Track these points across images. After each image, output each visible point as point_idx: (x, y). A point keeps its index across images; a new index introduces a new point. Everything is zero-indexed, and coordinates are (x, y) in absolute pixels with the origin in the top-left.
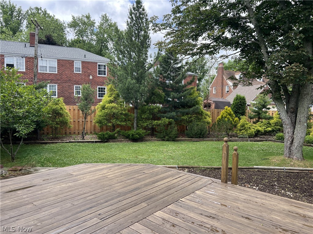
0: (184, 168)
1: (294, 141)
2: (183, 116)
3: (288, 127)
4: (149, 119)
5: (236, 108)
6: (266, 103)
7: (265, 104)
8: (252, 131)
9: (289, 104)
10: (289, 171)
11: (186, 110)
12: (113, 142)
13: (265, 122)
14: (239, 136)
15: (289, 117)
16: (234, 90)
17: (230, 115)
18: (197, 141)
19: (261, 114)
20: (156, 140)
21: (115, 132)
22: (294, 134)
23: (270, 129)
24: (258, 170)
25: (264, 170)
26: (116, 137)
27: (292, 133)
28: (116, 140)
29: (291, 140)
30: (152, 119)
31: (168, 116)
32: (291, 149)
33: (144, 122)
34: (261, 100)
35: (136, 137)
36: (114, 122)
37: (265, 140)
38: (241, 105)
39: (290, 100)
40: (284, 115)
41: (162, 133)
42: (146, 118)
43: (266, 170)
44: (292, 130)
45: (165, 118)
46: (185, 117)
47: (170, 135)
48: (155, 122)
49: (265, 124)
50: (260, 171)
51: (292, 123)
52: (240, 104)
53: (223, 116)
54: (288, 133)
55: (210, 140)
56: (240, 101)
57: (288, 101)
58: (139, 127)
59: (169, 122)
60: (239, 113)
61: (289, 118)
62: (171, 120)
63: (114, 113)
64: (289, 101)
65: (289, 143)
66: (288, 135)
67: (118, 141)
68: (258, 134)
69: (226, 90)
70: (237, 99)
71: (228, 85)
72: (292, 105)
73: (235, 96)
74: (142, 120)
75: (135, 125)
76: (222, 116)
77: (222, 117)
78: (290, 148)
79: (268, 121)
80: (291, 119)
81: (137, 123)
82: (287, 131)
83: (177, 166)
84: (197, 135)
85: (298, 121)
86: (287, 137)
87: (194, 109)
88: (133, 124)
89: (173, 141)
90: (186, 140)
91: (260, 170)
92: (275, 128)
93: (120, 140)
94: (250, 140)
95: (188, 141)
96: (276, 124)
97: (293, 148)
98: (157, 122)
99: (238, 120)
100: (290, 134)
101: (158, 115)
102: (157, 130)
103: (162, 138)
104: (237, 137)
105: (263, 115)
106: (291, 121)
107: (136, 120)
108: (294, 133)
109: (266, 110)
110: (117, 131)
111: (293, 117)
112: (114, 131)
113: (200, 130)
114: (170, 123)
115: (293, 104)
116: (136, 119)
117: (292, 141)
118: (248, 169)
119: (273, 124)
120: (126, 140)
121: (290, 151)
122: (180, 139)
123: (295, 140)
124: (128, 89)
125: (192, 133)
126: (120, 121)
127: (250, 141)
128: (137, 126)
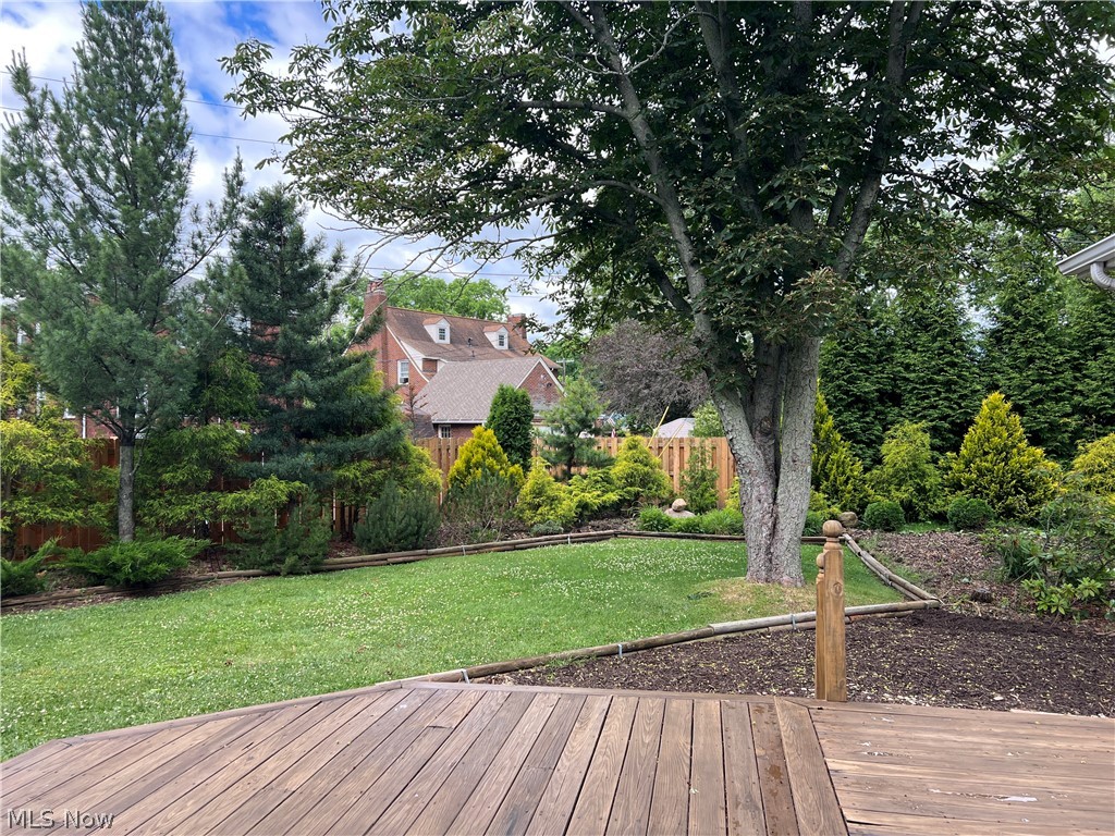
0: (494, 674)
1: (780, 527)
2: (338, 466)
3: (759, 480)
4: (198, 489)
5: (503, 430)
6: (588, 412)
7: (589, 417)
8: (568, 506)
9: (752, 407)
10: (803, 625)
11: (353, 443)
12: (26, 607)
13: (595, 475)
14: (535, 529)
15: (760, 449)
16: (430, 377)
17: (494, 455)
18: (405, 562)
19: (580, 451)
20: (239, 576)
21: (39, 557)
22: (778, 501)
23: (613, 497)
24: (726, 639)
25: (741, 634)
26: (41, 585)
27: (771, 500)
28: (43, 597)
29: (770, 524)
30: (212, 487)
31: (282, 469)
32: (772, 554)
33: (169, 502)
34: (575, 403)
35: (155, 572)
36: (22, 510)
37: (610, 534)
38: (518, 420)
39: (756, 393)
40: (747, 443)
41: (267, 545)
42: (183, 484)
43: (747, 633)
44: (770, 491)
45: (274, 478)
46: (350, 472)
47: (300, 551)
48: (229, 500)
49: (597, 482)
50: (734, 638)
51: (768, 466)
52: (515, 419)
53: (473, 460)
54: (760, 501)
55: (449, 552)
56: (516, 409)
57: (748, 398)
58: (146, 525)
59: (290, 495)
60: (513, 448)
61: (759, 452)
62: (297, 483)
63: (23, 468)
64: (752, 397)
65: (766, 532)
66: (759, 506)
67: (54, 602)
68: (586, 515)
69: (399, 376)
70: (504, 400)
71: (405, 357)
72: (762, 411)
73: (494, 392)
74: (161, 495)
75: (125, 517)
76: (468, 462)
77: (468, 468)
78: (768, 552)
79: (604, 473)
80: (765, 455)
81: (135, 509)
82: (755, 494)
83: (464, 670)
84: (405, 538)
85: (790, 459)
86: (758, 515)
87: (386, 436)
88: (113, 515)
89: (315, 572)
90: (362, 561)
91: (730, 635)
92: (628, 492)
93: (64, 593)
94: (571, 538)
95: (372, 563)
96: (630, 479)
97: (779, 549)
98: (235, 500)
99: (521, 471)
100: (766, 504)
101: (242, 467)
102: (243, 534)
103: (270, 562)
104: (527, 531)
105: (586, 452)
106: (766, 461)
107: (131, 495)
108: (775, 499)
109: (589, 436)
110: (44, 553)
111: (769, 446)
112: (32, 554)
113: (415, 517)
114: (293, 500)
115: (765, 406)
116: (128, 490)
117: (775, 525)
118: (699, 637)
119: (619, 479)
120: (98, 592)
121: (770, 560)
122: (342, 563)
123: (781, 520)
124: (97, 352)
125: (385, 531)
126: (54, 506)
127: (573, 542)
128: (137, 521)
